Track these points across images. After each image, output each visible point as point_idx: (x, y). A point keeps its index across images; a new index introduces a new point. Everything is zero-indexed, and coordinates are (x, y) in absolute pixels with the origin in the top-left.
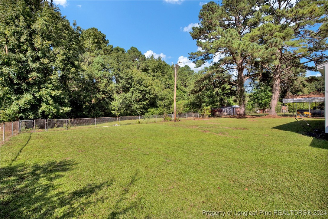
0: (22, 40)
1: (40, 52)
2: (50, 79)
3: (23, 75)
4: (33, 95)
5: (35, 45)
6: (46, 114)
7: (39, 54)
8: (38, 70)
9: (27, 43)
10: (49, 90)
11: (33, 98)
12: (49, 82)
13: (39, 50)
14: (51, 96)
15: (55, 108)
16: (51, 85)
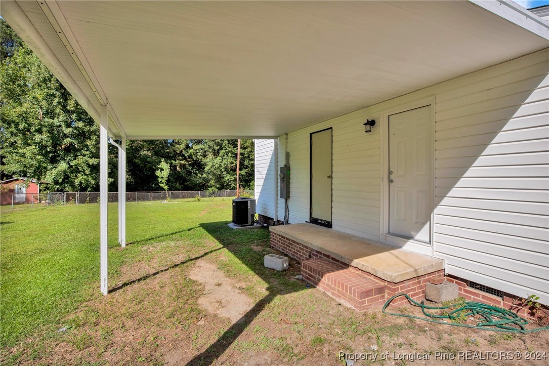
0: (55, 103)
1: (75, 115)
2: (87, 146)
3: (56, 141)
4: (69, 164)
5: (68, 108)
6: (84, 185)
7: (74, 116)
8: (73, 136)
9: (60, 106)
10: (86, 158)
11: (69, 168)
12: (86, 149)
13: (73, 112)
14: (89, 166)
15: (94, 179)
16: (88, 152)
